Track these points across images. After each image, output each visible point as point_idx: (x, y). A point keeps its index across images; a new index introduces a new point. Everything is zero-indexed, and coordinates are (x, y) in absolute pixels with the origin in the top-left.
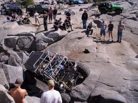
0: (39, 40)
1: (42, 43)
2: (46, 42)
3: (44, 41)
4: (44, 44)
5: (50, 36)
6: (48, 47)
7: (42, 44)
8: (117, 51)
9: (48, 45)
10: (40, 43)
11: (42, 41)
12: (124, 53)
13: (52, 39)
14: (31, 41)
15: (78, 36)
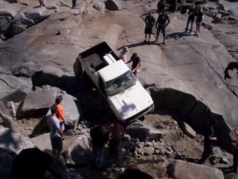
0: (16, 21)
1: (20, 24)
2: (24, 24)
3: (22, 23)
4: (21, 26)
5: (29, 17)
6: (27, 30)
7: (20, 26)
8: (93, 34)
9: (27, 28)
10: (16, 25)
11: (20, 23)
12: (99, 37)
13: (32, 21)
14: (8, 22)
15: (62, 17)
